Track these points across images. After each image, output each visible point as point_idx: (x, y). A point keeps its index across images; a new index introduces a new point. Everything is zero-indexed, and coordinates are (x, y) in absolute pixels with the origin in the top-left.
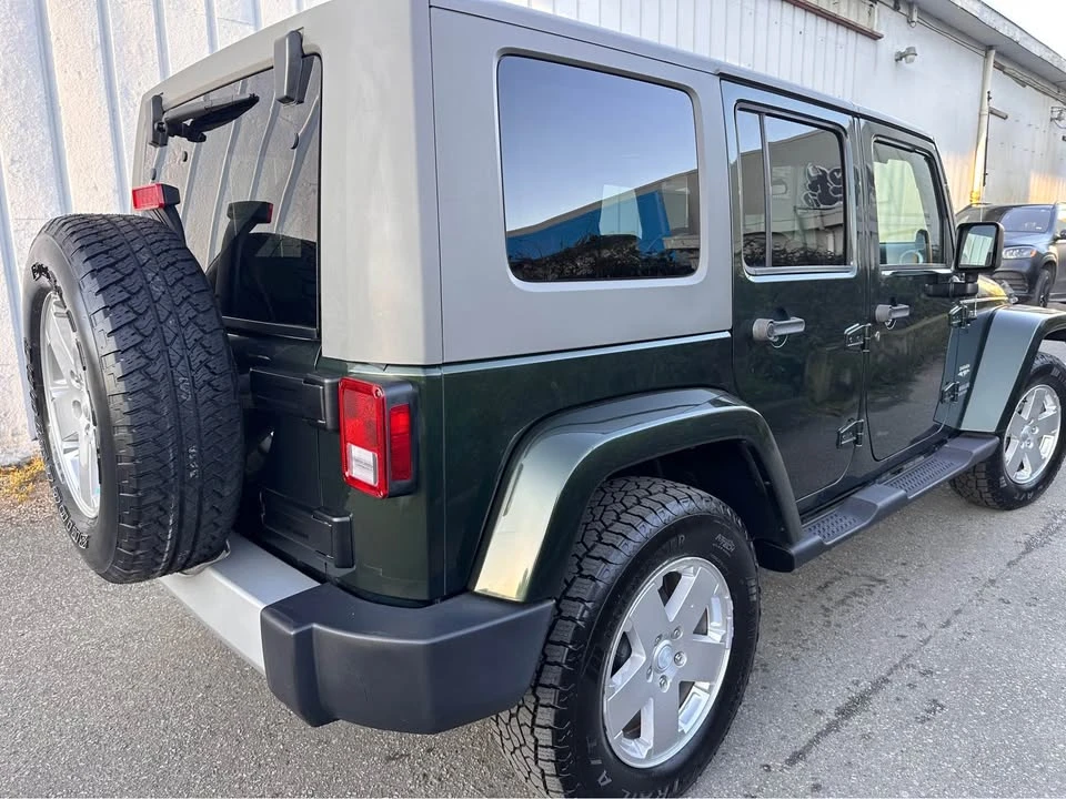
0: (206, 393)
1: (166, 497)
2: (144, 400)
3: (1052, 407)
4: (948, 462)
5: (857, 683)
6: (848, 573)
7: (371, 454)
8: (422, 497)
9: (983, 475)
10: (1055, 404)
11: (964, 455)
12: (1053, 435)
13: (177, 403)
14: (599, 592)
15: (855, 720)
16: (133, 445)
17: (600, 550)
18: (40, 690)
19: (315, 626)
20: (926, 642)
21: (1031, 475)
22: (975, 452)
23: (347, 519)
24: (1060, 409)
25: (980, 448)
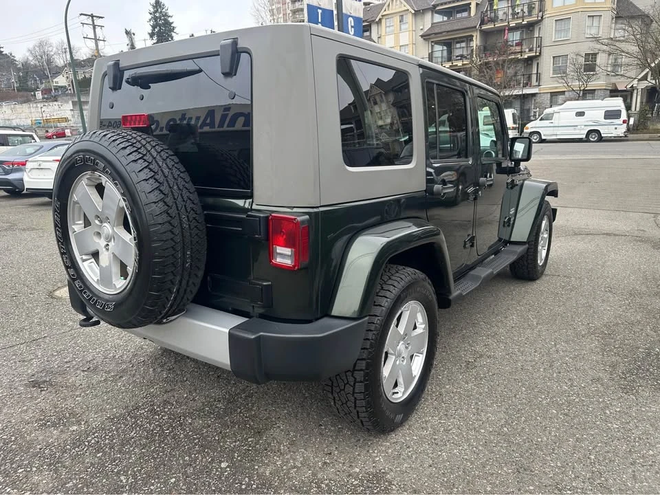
1: (175, 277)
4: (507, 256)
7: (290, 250)
11: (513, 252)
13: (182, 229)
19: (262, 333)
22: (518, 251)
23: (270, 283)
25: (520, 249)
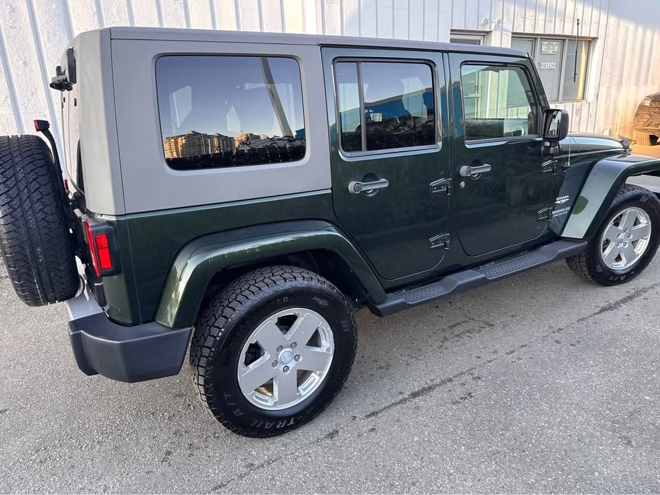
0: (43, 223)
1: (30, 270)
2: (12, 228)
3: (644, 221)
4: (540, 256)
5: (432, 380)
6: (473, 319)
8: (122, 277)
9: (584, 264)
10: (647, 220)
11: (551, 252)
12: (646, 239)
13: (28, 229)
14: (228, 324)
15: (417, 399)
16: (9, 247)
17: (233, 304)
18: (43, 351)
19: (82, 331)
20: (489, 362)
21: (626, 265)
22: (559, 251)
23: (100, 284)
24: (650, 222)
25: (566, 249)
